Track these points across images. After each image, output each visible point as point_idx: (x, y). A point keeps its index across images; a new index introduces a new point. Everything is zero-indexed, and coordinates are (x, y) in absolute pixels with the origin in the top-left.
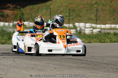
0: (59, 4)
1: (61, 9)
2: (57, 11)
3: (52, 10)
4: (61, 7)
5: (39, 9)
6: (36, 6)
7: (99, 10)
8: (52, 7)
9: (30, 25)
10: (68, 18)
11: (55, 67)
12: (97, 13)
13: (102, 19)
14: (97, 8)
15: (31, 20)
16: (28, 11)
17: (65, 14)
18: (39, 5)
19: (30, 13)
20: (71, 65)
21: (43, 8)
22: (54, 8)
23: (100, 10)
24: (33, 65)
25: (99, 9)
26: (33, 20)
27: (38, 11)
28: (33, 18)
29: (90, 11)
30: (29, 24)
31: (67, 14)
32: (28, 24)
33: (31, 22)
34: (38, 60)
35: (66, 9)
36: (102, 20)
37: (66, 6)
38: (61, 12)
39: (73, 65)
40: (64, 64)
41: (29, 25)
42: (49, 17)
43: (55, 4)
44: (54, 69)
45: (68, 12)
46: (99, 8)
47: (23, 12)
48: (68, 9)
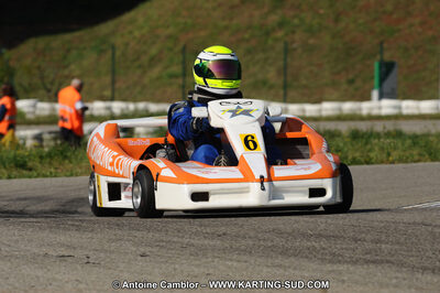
0: (145, 31)
1: (154, 51)
2: (138, 58)
3: (118, 53)
4: (154, 43)
5: (68, 51)
6: (58, 42)
7: (295, 49)
8: (118, 41)
9: (38, 112)
10: (180, 81)
11: (142, 250)
12: (285, 59)
13: (304, 82)
14: (286, 43)
15: (42, 92)
16: (28, 61)
17: (167, 67)
18: (68, 37)
19: (39, 68)
20: (200, 242)
21: (85, 48)
22: (127, 44)
23: (300, 50)
24: (63, 245)
25: (295, 45)
26: (49, 91)
27: (65, 58)
28: (49, 86)
29: (260, 56)
30: (34, 106)
31: (177, 69)
32: (31, 110)
33: (42, 100)
34: (78, 228)
35: (171, 49)
36: (305, 87)
37: (169, 37)
38: (152, 59)
39: (206, 242)
40: (175, 239)
41: (34, 113)
42: (107, 79)
43: (131, 32)
44: (140, 258)
45: (181, 58)
46: (293, 42)
47: (11, 64)
48: (180, 47)
